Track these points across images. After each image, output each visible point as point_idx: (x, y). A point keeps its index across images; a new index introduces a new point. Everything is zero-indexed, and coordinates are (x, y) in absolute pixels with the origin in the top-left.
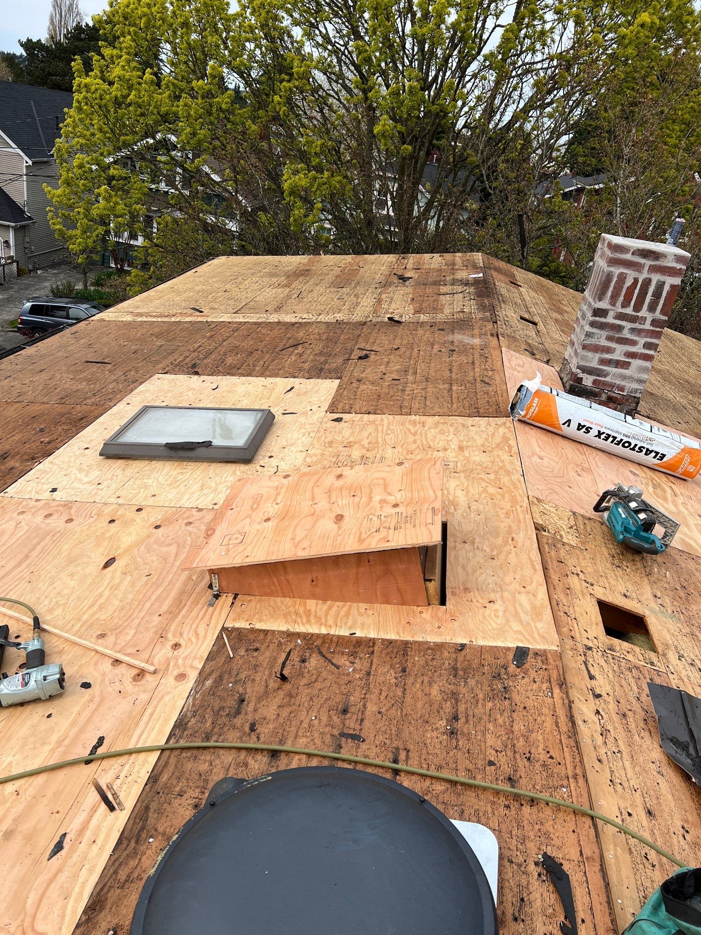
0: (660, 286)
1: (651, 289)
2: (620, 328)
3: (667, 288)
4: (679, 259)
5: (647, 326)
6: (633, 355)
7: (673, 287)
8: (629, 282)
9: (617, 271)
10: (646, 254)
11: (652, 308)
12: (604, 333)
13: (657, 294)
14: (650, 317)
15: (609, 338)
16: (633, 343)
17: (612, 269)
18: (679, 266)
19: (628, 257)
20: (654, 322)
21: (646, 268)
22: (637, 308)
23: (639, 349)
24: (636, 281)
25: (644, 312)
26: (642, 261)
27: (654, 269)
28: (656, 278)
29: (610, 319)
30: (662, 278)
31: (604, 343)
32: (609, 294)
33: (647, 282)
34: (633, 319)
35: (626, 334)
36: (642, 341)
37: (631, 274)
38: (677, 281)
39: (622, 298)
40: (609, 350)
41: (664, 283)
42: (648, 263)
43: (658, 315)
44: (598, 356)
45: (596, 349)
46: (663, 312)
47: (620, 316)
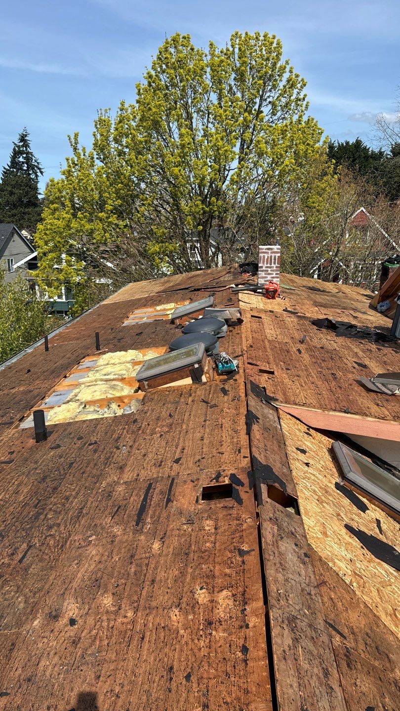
0: (275, 257)
1: (273, 258)
2: (267, 271)
3: (277, 257)
4: (278, 249)
5: (275, 268)
6: (273, 278)
8: (266, 258)
9: (262, 255)
10: (268, 249)
11: (275, 263)
12: (263, 273)
13: (275, 259)
14: (275, 266)
15: (265, 274)
16: (273, 274)
18: (278, 251)
19: (264, 251)
20: (276, 267)
21: (270, 253)
22: (271, 264)
23: (274, 275)
24: (268, 257)
25: (273, 265)
26: (268, 251)
27: (272, 253)
28: (273, 255)
29: (264, 269)
30: (275, 255)
31: (264, 275)
32: (262, 261)
33: (271, 257)
34: (270, 267)
35: (269, 272)
36: (274, 273)
37: (266, 255)
38: (279, 255)
39: (265, 262)
40: (266, 277)
42: (270, 251)
43: (277, 265)
47: (267, 267)
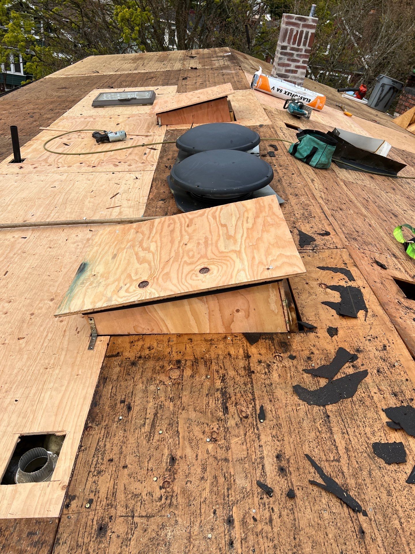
1: (304, 35)
2: (292, 55)
3: (310, 34)
4: (314, 21)
5: (303, 53)
6: (298, 67)
7: (312, 33)
8: (295, 33)
9: (290, 27)
10: (301, 19)
11: (304, 45)
12: (286, 57)
13: (306, 38)
14: (304, 48)
15: (288, 60)
16: (298, 61)
17: (287, 27)
18: (314, 24)
19: (294, 21)
20: (306, 51)
21: (301, 26)
22: (299, 45)
23: (300, 64)
24: (297, 32)
25: (301, 47)
26: (299, 22)
27: (305, 26)
28: (305, 30)
29: (288, 51)
30: (308, 30)
31: (287, 62)
32: (287, 38)
33: (302, 32)
36: (301, 60)
37: (295, 29)
38: (313, 31)
39: (292, 40)
40: (289, 65)
41: (308, 32)
42: (302, 23)
43: (307, 47)
44: (284, 68)
45: (284, 65)
46: (309, 46)
47: (292, 49)
